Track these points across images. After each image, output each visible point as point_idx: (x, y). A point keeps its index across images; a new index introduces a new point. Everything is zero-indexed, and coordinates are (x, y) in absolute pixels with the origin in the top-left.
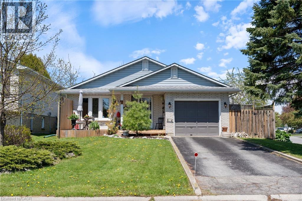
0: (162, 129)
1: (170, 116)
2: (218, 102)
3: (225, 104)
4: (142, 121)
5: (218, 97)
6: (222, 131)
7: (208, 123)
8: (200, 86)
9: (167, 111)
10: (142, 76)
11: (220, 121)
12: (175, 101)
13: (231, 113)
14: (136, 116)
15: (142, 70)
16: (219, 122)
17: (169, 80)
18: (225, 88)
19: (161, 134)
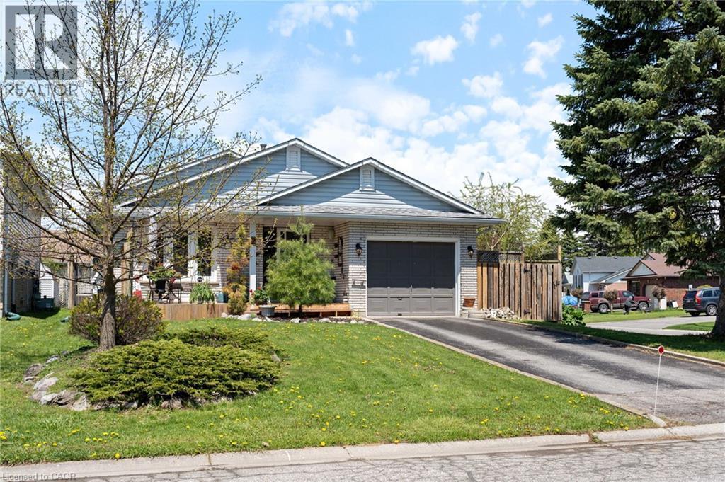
0: (341, 302)
1: (357, 271)
2: (453, 244)
3: (470, 248)
4: (319, 285)
5: (455, 234)
6: (464, 306)
7: (433, 288)
8: (420, 210)
9: (354, 263)
10: (301, 184)
11: (458, 285)
12: (368, 241)
13: (480, 268)
14: (305, 273)
15: (287, 169)
16: (454, 287)
17: (356, 194)
18: (471, 215)
19: (340, 314)
